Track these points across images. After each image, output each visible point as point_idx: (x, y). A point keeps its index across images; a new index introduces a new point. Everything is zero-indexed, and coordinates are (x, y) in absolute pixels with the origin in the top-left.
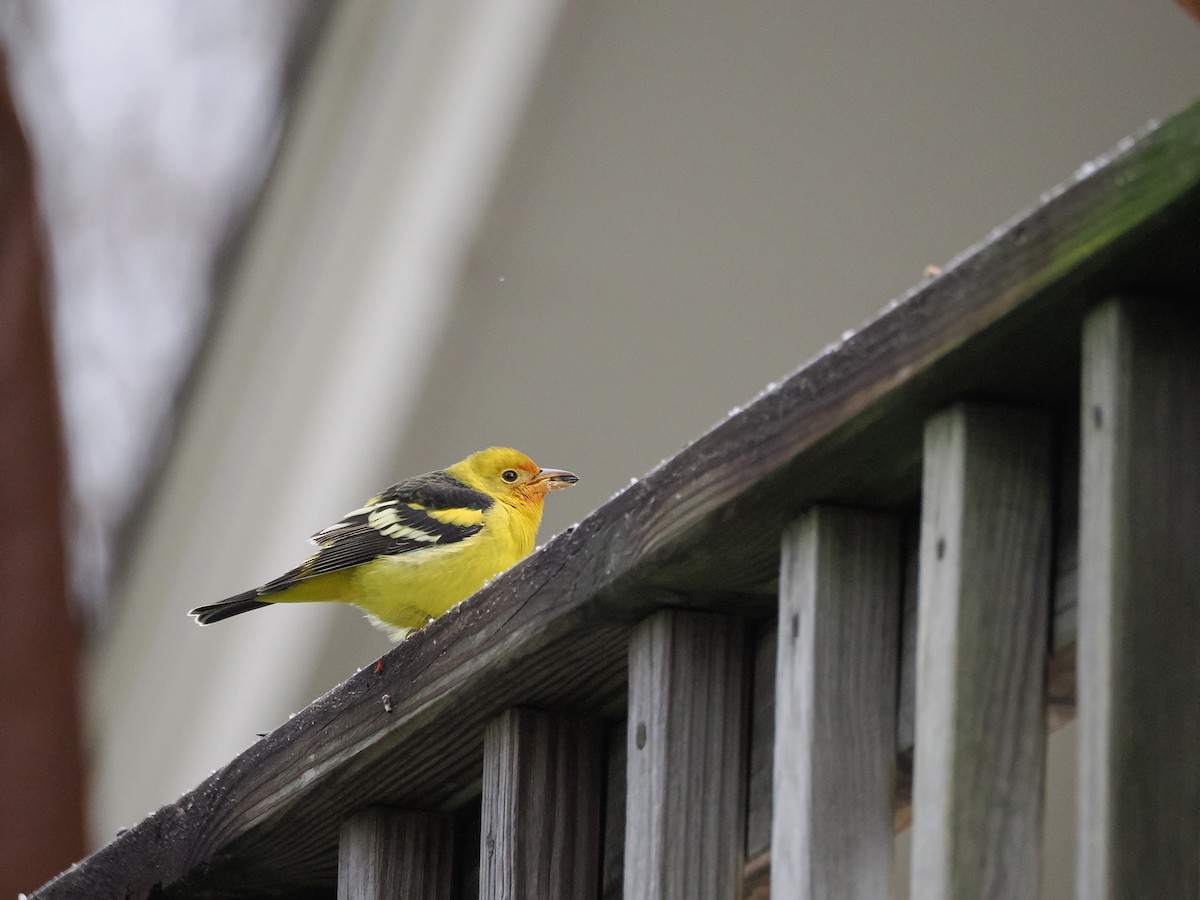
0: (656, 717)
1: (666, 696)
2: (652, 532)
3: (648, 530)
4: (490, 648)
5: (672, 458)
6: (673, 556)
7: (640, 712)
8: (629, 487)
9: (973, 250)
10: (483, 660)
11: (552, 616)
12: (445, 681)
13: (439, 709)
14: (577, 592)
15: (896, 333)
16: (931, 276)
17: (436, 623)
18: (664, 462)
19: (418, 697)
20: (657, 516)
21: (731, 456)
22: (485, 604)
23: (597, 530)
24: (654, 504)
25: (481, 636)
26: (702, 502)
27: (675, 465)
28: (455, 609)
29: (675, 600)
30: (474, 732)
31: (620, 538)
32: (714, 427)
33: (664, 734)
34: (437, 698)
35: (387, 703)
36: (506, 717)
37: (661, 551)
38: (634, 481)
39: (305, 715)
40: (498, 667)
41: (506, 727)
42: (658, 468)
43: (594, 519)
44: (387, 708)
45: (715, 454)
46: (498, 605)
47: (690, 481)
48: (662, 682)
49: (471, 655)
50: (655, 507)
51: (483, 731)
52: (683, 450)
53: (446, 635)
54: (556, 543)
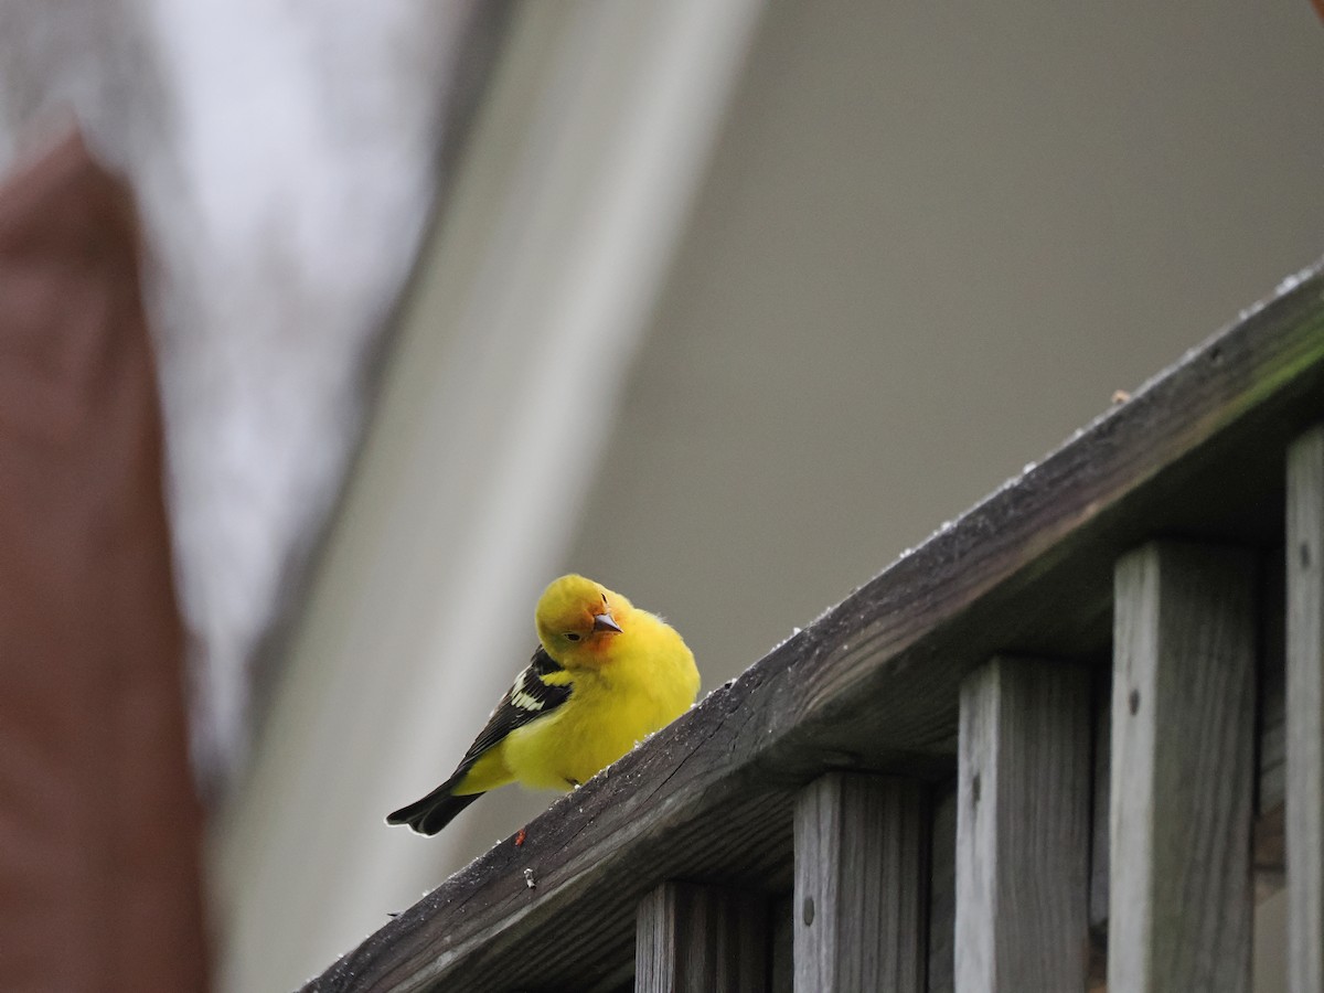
0: (824, 892)
1: (836, 867)
2: (818, 686)
3: (813, 685)
4: (641, 816)
5: (838, 605)
6: (841, 713)
7: (807, 886)
8: (791, 637)
9: (1165, 373)
10: (635, 829)
11: (709, 780)
12: (593, 853)
13: (587, 884)
14: (736, 753)
15: (1082, 466)
16: (1120, 401)
17: (583, 789)
18: (830, 610)
19: (564, 871)
20: (822, 669)
21: (905, 601)
22: (636, 768)
23: (758, 685)
24: (819, 655)
25: (632, 802)
26: (873, 653)
27: (842, 613)
28: (603, 773)
29: (843, 761)
30: (625, 909)
31: (782, 693)
32: (883, 571)
33: (833, 909)
34: (585, 872)
35: (529, 878)
36: (661, 891)
37: (829, 707)
38: (797, 631)
39: (440, 891)
40: (650, 837)
41: (660, 901)
42: (823, 616)
43: (753, 672)
44: (530, 883)
45: (886, 600)
46: (649, 768)
47: (858, 630)
48: (831, 850)
49: (621, 825)
50: (821, 658)
51: (634, 910)
52: (850, 596)
53: (594, 802)
54: (712, 699)
